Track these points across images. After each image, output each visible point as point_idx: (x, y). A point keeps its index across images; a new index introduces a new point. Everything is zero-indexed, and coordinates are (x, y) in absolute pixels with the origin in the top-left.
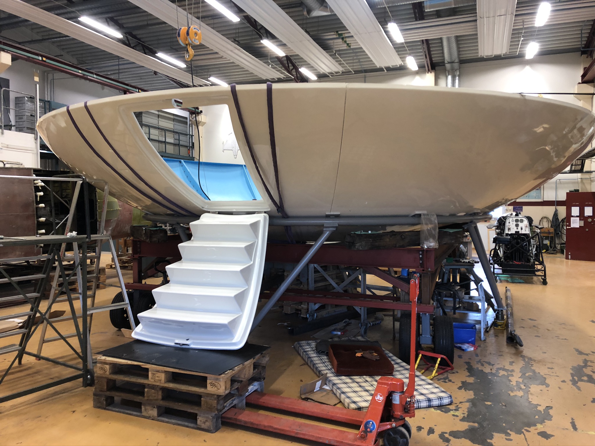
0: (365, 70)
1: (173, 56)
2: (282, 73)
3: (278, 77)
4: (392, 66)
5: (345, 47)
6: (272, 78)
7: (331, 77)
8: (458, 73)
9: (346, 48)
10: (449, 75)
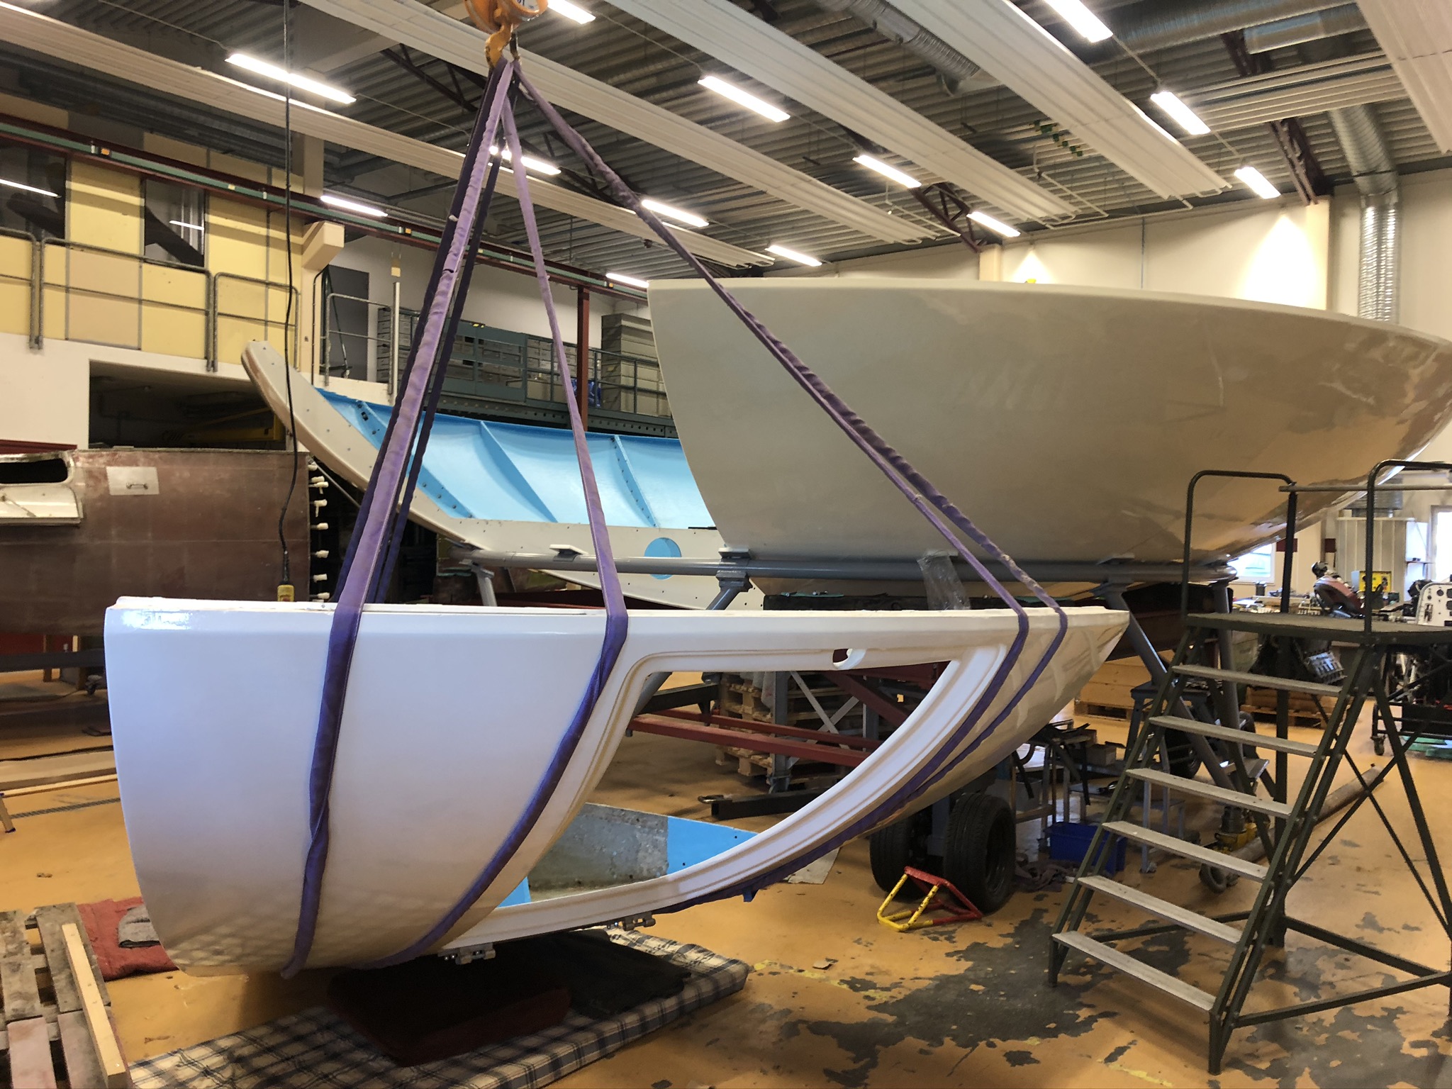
0: (1140, 207)
1: (678, 204)
2: (930, 227)
3: (923, 235)
4: (1202, 193)
5: (1066, 155)
6: (908, 238)
7: (1052, 228)
8: (1394, 199)
9: (1070, 158)
10: (1368, 206)
